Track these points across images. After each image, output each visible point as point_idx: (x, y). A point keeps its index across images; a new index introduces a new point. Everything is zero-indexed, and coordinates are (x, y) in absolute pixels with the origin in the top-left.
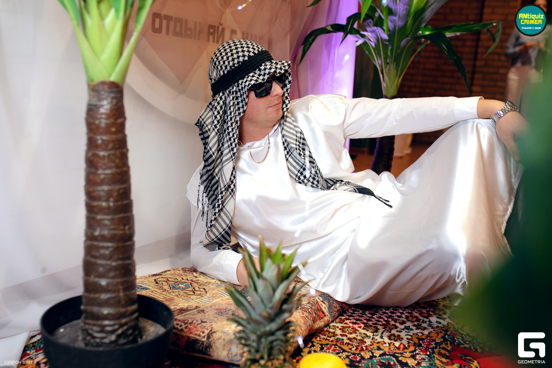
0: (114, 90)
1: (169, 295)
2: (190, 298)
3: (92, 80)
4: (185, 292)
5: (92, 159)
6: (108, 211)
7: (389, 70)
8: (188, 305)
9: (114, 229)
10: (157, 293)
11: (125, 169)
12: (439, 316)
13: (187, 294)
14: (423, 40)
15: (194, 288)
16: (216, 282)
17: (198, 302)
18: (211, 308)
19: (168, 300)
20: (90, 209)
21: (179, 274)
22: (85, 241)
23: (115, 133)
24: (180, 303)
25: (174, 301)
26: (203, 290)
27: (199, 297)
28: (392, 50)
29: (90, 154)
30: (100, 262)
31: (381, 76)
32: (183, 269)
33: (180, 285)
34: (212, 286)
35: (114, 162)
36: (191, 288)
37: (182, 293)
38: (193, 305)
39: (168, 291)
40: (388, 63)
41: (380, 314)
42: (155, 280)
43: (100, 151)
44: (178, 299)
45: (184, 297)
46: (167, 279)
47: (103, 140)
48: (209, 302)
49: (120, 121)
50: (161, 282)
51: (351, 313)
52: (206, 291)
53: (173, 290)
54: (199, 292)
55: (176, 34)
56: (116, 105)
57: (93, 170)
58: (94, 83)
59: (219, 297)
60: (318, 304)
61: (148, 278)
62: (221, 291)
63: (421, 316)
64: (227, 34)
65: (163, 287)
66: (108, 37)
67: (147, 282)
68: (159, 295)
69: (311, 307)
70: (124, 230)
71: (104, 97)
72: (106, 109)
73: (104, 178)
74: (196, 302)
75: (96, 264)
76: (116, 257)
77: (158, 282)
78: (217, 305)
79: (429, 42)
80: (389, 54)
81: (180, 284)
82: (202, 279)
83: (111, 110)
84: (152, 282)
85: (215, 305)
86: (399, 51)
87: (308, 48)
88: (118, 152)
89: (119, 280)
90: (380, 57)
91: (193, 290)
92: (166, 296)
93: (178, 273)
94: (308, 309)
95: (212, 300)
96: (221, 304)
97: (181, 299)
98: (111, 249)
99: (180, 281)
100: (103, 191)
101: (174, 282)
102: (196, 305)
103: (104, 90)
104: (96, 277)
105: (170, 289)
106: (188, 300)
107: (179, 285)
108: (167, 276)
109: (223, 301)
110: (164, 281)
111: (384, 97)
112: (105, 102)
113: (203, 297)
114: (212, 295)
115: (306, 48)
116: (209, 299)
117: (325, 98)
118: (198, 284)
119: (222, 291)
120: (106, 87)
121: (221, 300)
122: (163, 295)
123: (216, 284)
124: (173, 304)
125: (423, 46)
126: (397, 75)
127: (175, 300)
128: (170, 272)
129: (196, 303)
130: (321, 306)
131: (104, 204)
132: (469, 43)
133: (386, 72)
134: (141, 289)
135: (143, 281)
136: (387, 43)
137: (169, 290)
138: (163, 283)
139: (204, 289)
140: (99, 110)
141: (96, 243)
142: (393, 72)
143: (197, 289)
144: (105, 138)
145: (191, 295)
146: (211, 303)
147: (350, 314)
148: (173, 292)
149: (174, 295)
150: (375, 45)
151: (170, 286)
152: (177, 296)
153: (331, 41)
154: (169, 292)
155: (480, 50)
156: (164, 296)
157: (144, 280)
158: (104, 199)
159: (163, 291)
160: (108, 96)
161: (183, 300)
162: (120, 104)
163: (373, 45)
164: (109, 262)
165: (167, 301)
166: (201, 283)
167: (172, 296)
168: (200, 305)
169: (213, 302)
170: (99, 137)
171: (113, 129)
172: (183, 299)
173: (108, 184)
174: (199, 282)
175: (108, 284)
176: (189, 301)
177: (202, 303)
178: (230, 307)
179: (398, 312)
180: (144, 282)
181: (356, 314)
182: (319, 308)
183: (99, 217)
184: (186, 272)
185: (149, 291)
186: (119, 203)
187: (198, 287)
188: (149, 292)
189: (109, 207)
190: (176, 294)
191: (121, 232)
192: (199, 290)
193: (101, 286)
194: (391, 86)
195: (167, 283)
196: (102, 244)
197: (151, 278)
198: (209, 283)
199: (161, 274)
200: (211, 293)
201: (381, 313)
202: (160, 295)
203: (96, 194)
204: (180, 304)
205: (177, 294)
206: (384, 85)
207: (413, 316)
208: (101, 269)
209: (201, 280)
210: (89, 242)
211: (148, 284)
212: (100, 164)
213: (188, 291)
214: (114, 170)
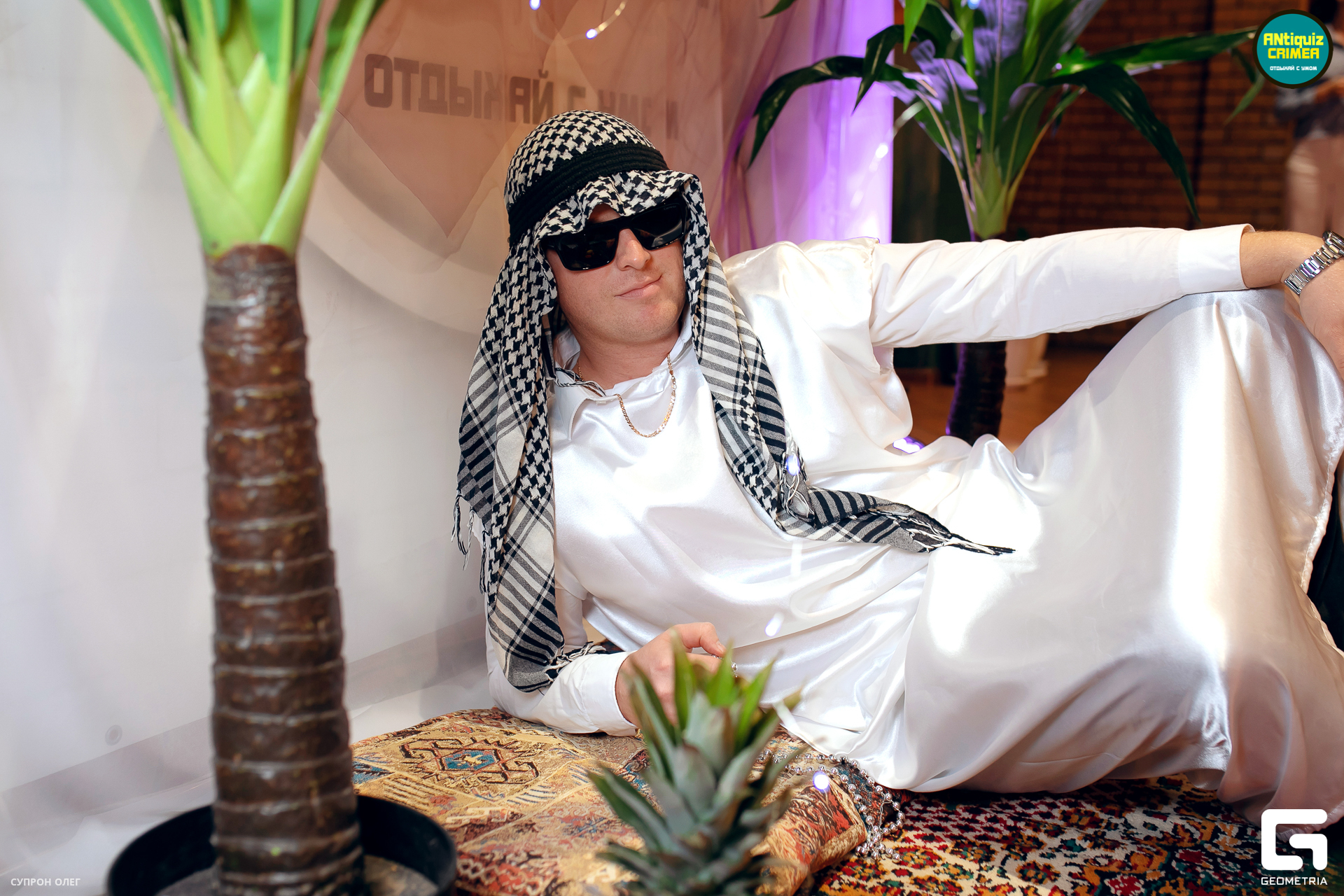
0: (273, 266)
1: (441, 788)
2: (495, 792)
3: (215, 245)
4: (483, 777)
5: (222, 449)
6: (271, 584)
7: (983, 169)
8: (490, 812)
9: (289, 631)
10: (410, 783)
11: (310, 471)
12: (1149, 810)
13: (488, 782)
14: (1066, 86)
15: (504, 765)
16: (561, 745)
17: (517, 803)
18: (551, 815)
19: (437, 801)
20: (224, 580)
21: (465, 727)
22: (215, 666)
23: (281, 379)
24: (470, 807)
25: (454, 802)
26: (528, 769)
27: (518, 786)
28: (987, 116)
29: (218, 437)
30: (255, 718)
31: (962, 184)
32: (473, 714)
33: (467, 758)
34: (551, 756)
35: (280, 454)
36: (496, 765)
37: (474, 778)
38: (504, 812)
39: (437, 775)
40: (978, 151)
41: (994, 811)
42: (403, 748)
43: (244, 429)
44: (465, 795)
45: (479, 788)
46: (435, 744)
47: (250, 400)
48: (545, 801)
49: (291, 346)
50: (418, 752)
51: (918, 811)
52: (536, 770)
53: (450, 772)
54: (519, 775)
55: (430, 106)
56: (279, 306)
57: (227, 479)
58: (219, 252)
59: (571, 786)
60: (832, 793)
61: (384, 742)
62: (575, 767)
63: (1102, 811)
64: (561, 98)
65: (424, 765)
66: (252, 130)
67: (382, 754)
68: (415, 788)
69: (813, 803)
70: (314, 631)
71: (248, 286)
72: (255, 318)
73: (257, 499)
74: (512, 801)
75: (246, 725)
76: (296, 704)
77: (411, 751)
78: (566, 807)
79: (1082, 90)
80: (981, 126)
81: (468, 755)
82: (525, 737)
83: (268, 321)
84: (396, 754)
85: (560, 807)
86: (1005, 119)
87: (772, 123)
88: (290, 429)
89: (307, 764)
90: (958, 135)
91: (503, 768)
92: (431, 791)
93: (461, 726)
94: (806, 807)
95: (554, 795)
96: (578, 806)
97: (471, 796)
98: (283, 684)
99: (467, 748)
100: (255, 531)
101: (452, 751)
102: (512, 810)
103: (245, 268)
104: (247, 758)
105: (443, 769)
106: (490, 798)
107: (465, 759)
108: (432, 736)
109: (582, 794)
110: (427, 749)
111: (973, 237)
112: (250, 301)
113: (529, 788)
114: (553, 781)
115: (766, 122)
116: (544, 792)
117: (820, 252)
118: (513, 752)
119: (579, 769)
120: (251, 260)
121: (575, 793)
122: (425, 788)
123: (561, 751)
124: (452, 812)
125: (1067, 102)
126: (1003, 181)
127: (456, 800)
128: (441, 723)
129: (513, 804)
130: (839, 798)
131: (260, 567)
132: (1181, 86)
133: (975, 174)
134: (368, 773)
135: (372, 751)
136: (974, 99)
137: (439, 772)
138: (424, 755)
139: (531, 764)
140: (235, 321)
141: (242, 670)
142: (994, 171)
143: (512, 765)
144: (254, 392)
145: (498, 783)
146: (552, 804)
147: (915, 814)
148: (450, 777)
149: (454, 785)
150: (943, 105)
151: (441, 762)
152: (462, 787)
153: (829, 99)
154: (439, 777)
155: (1211, 101)
156: (428, 790)
157: (374, 749)
158: (258, 553)
159: (424, 778)
160: (259, 284)
161: (478, 798)
162: (289, 303)
163: (938, 105)
164: (279, 719)
165: (435, 802)
166: (521, 750)
167: (448, 789)
168: (521, 809)
169: (556, 801)
170: (238, 393)
171: (275, 370)
172: (477, 795)
173: (267, 514)
174: (517, 748)
175: (279, 777)
176: (492, 800)
177: (528, 803)
178: (600, 811)
179: (1042, 803)
180: (374, 753)
181: (930, 812)
182: (835, 804)
183: (248, 601)
184: (481, 722)
185: (389, 778)
186: (300, 562)
187: (514, 760)
188: (387, 781)
189: (273, 575)
190: (459, 782)
191: (308, 638)
192: (517, 768)
193: (260, 781)
194: (990, 211)
195: (435, 755)
196: (258, 672)
197: (392, 742)
198: (544, 747)
199: (419, 730)
200: (550, 775)
201: (997, 808)
202: (417, 787)
203: (236, 541)
204: (470, 811)
205: (461, 782)
206: (970, 207)
207: (1082, 812)
208: (259, 738)
209: (522, 739)
210: (226, 669)
211: (385, 759)
212: (243, 464)
213: (488, 772)
214: (282, 477)
